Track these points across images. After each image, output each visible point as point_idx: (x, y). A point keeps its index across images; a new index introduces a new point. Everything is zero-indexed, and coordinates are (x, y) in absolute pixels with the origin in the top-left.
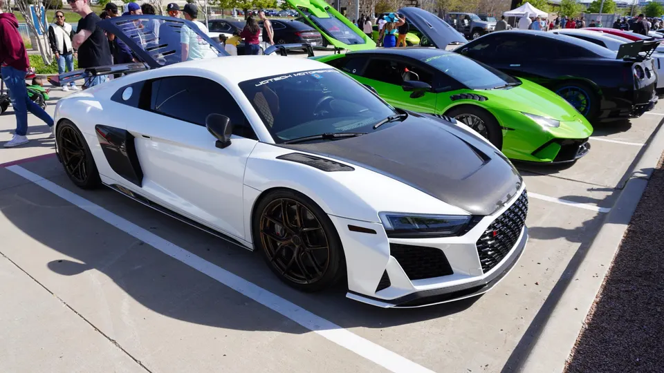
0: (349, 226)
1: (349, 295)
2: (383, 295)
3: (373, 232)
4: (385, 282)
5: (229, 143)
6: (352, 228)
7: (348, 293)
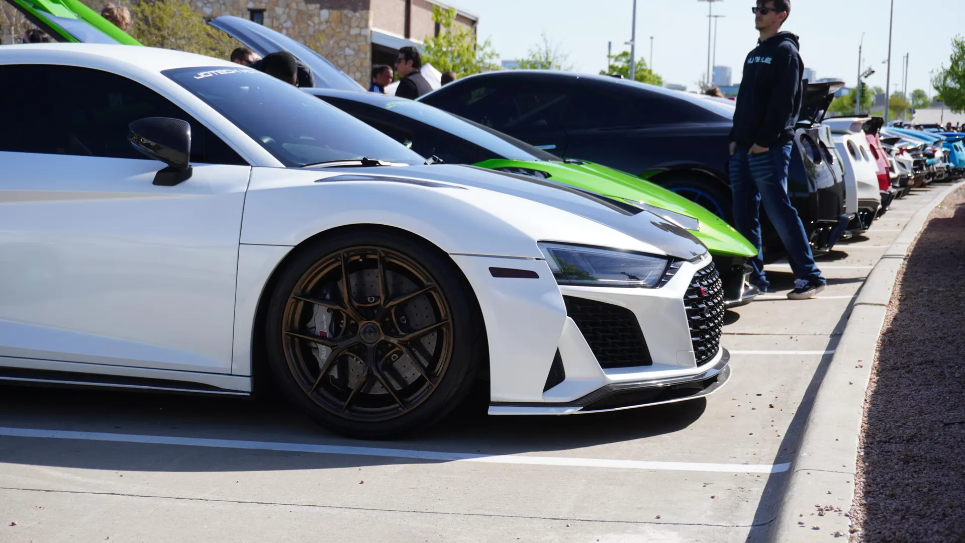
0: (491, 269)
1: (492, 411)
2: (558, 394)
3: (533, 275)
4: (556, 375)
5: (188, 174)
6: (497, 272)
7: (490, 408)
